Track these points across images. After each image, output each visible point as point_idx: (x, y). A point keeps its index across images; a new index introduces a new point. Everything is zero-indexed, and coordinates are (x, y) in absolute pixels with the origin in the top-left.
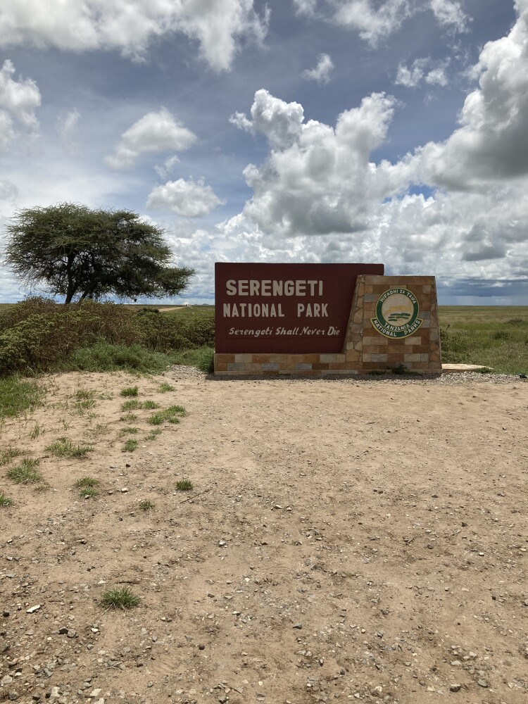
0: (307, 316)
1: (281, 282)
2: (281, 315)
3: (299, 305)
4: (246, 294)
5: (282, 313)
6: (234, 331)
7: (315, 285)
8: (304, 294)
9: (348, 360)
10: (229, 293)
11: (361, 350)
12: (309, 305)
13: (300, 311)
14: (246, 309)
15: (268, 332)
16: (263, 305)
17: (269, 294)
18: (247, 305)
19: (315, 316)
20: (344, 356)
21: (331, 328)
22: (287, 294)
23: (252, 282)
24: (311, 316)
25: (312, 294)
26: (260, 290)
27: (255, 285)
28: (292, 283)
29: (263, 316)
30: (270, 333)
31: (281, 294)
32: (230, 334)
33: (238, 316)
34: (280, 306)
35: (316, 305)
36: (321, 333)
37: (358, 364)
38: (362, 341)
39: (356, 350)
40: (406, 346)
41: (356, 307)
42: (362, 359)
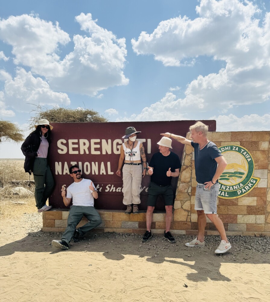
1: (110, 141)
2: (110, 173)
4: (76, 152)
5: (111, 171)
6: (66, 187)
9: (175, 219)
10: (60, 152)
16: (93, 163)
17: (98, 153)
18: (78, 163)
22: (116, 152)
23: (82, 141)
26: (89, 149)
27: (84, 144)
28: (120, 141)
29: (93, 173)
30: (100, 190)
34: (109, 164)
37: (186, 224)
38: (190, 200)
39: (184, 210)
40: (239, 206)
41: (184, 165)
42: (190, 219)
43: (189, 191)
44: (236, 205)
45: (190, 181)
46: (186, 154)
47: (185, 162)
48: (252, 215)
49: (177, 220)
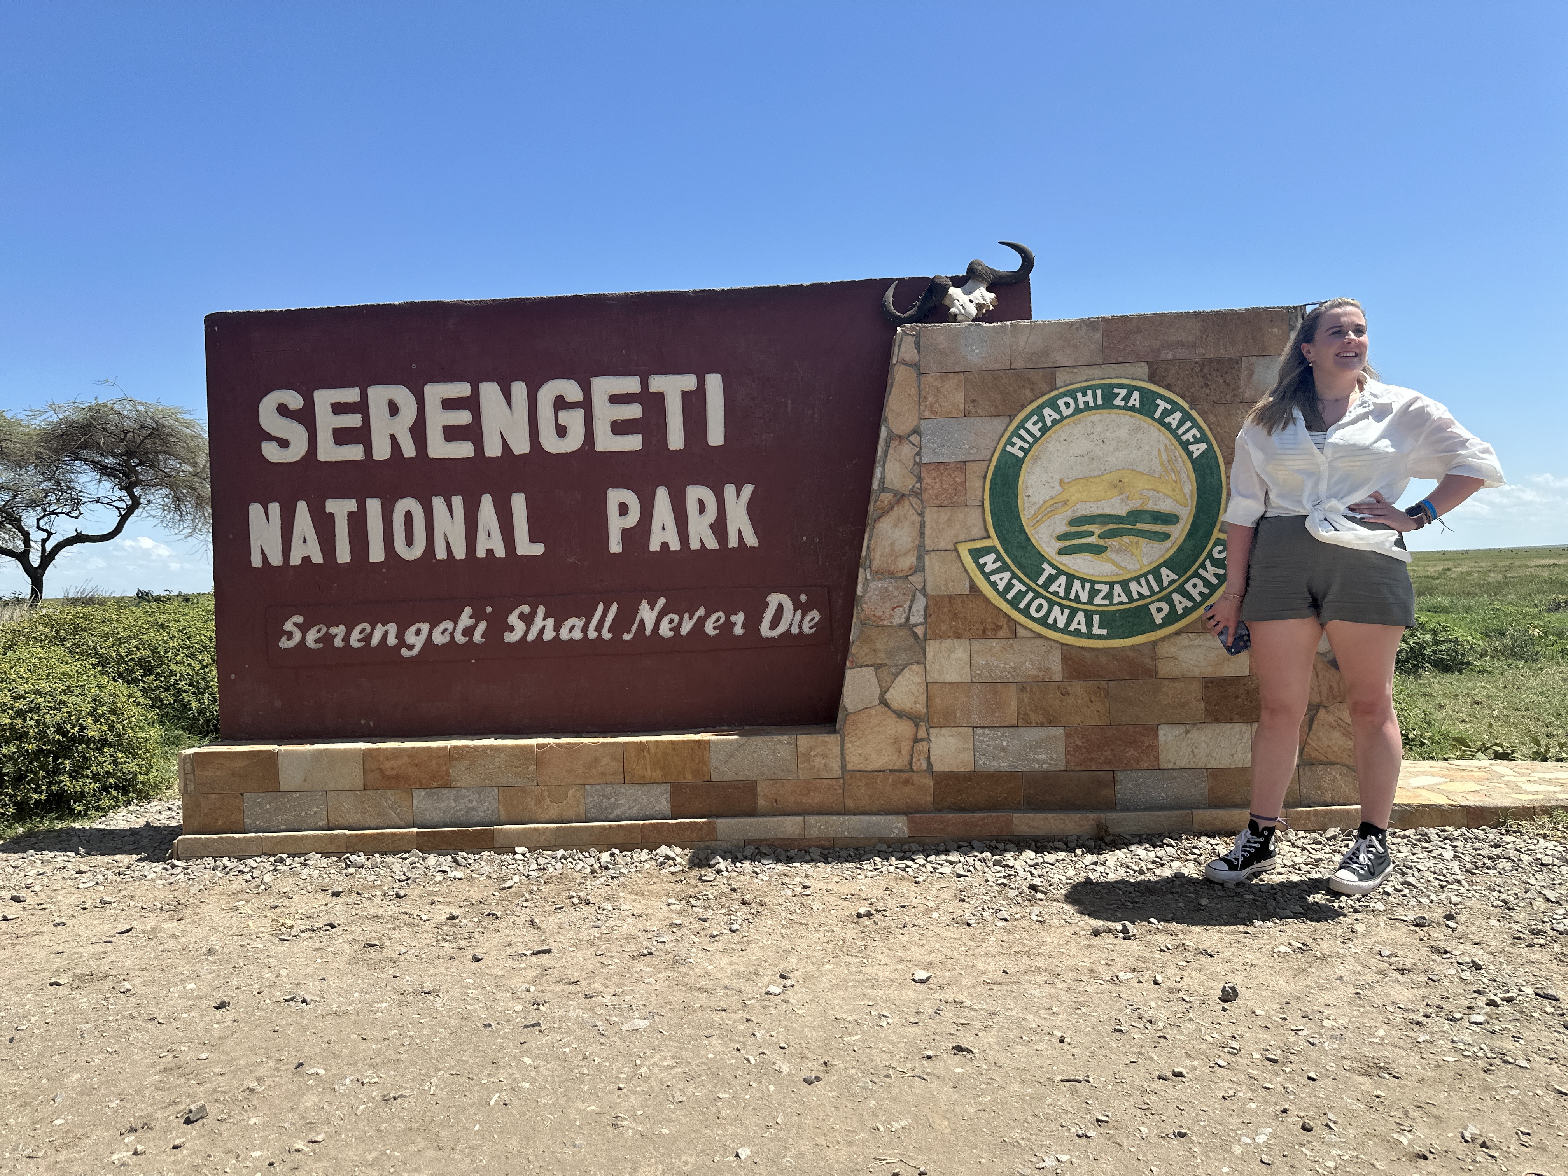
0: (654, 546)
1: (519, 389)
2: (526, 547)
3: (615, 496)
4: (354, 453)
5: (533, 540)
6: (304, 628)
7: (685, 395)
8: (633, 443)
9: (854, 761)
10: (271, 452)
11: (921, 708)
12: (662, 496)
13: (616, 525)
14: (358, 522)
15: (468, 632)
16: (438, 503)
17: (464, 450)
18: (362, 507)
19: (695, 545)
20: (832, 739)
21: (775, 599)
22: (552, 444)
23: (379, 395)
24: (675, 545)
25: (676, 440)
26: (419, 431)
27: (394, 409)
28: (571, 390)
29: (441, 554)
30: (477, 637)
31: (521, 446)
32: (284, 644)
33: (318, 558)
34: (519, 502)
35: (695, 493)
36: (729, 626)
37: (907, 782)
38: (922, 662)
39: (895, 712)
40: (1166, 682)
41: (883, 489)
42: (929, 758)
43: (917, 618)
44: (1150, 674)
45: (919, 568)
46: (891, 437)
47: (888, 478)
48: (1229, 726)
49: (861, 767)
